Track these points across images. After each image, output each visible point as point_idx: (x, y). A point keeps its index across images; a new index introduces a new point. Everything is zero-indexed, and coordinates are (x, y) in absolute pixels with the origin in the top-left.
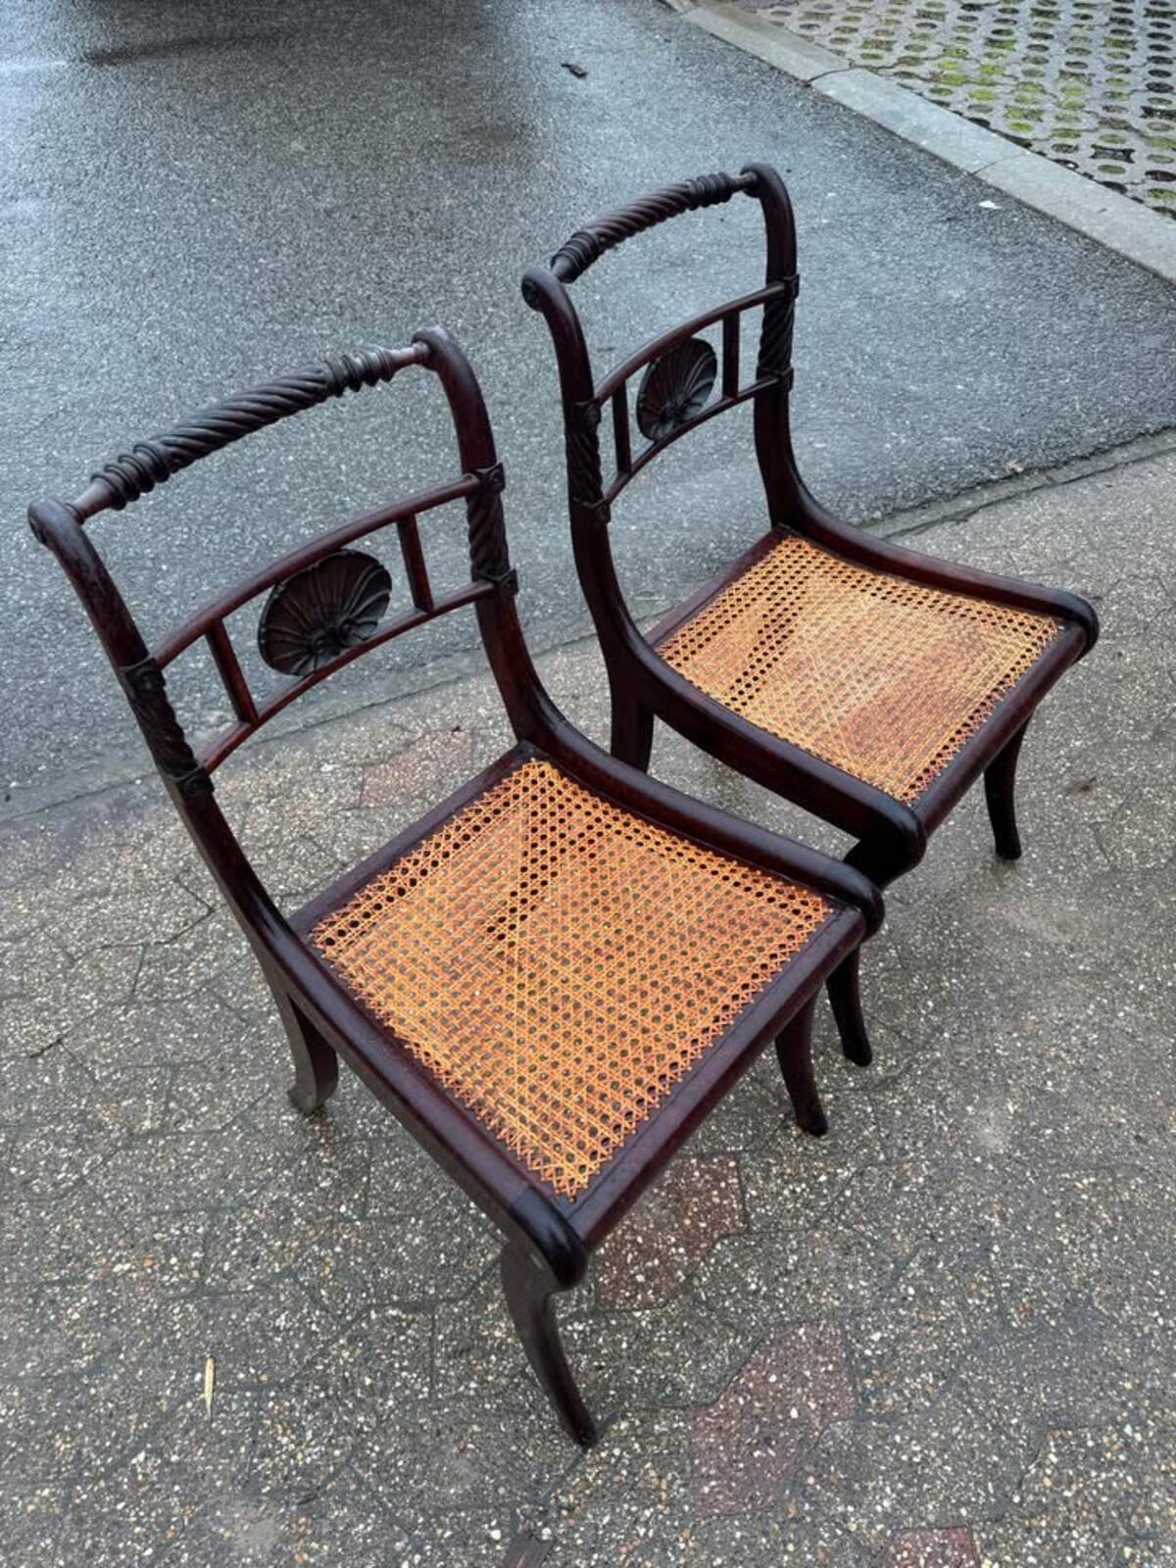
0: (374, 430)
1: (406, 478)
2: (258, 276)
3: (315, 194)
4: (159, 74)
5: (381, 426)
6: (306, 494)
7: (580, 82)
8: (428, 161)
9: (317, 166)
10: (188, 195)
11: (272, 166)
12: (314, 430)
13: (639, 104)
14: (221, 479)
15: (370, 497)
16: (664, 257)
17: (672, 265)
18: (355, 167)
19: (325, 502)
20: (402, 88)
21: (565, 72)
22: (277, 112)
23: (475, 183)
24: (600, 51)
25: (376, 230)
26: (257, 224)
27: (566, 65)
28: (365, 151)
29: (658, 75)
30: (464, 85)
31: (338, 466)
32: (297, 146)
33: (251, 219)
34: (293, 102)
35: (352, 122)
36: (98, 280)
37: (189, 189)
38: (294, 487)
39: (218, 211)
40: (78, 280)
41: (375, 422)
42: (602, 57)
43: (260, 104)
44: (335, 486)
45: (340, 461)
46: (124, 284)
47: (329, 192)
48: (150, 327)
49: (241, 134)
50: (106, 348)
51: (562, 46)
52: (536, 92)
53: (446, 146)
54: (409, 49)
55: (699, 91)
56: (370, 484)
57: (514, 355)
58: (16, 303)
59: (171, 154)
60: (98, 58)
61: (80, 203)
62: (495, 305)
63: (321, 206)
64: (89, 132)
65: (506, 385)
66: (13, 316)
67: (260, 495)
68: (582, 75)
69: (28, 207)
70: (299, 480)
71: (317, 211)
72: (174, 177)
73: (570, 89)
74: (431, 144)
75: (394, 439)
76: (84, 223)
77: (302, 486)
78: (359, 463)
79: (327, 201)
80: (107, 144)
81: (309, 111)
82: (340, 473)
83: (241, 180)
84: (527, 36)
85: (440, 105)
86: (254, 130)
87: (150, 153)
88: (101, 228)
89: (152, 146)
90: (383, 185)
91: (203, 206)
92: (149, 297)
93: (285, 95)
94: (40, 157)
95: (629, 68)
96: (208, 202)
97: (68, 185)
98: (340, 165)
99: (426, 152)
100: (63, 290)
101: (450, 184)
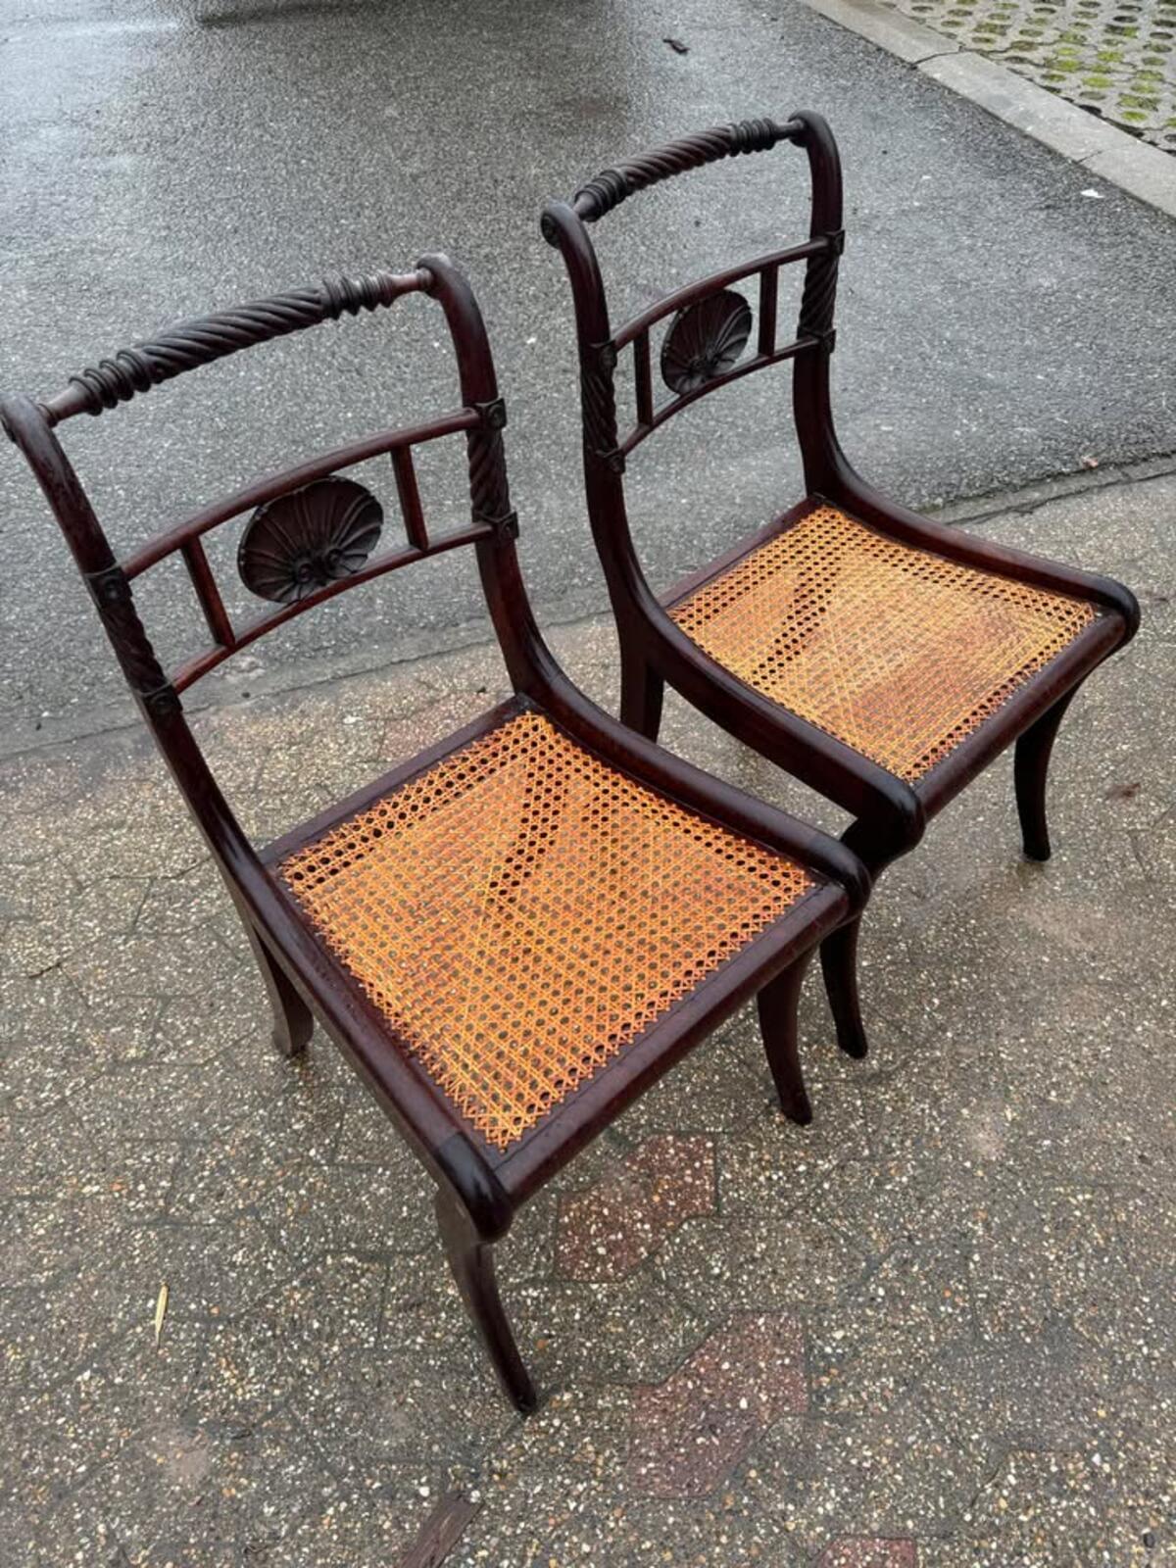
0: (435, 391)
2: (338, 237)
3: (403, 158)
4: (265, 39)
5: (442, 387)
7: (681, 58)
8: (518, 130)
9: (408, 132)
10: (279, 156)
11: (365, 130)
12: (376, 388)
13: (738, 81)
14: (279, 431)
17: (754, 241)
18: (444, 134)
20: (500, 58)
21: (666, 48)
22: (375, 78)
23: (563, 154)
24: (704, 28)
25: (459, 197)
26: (342, 186)
27: (669, 41)
28: (457, 119)
29: (760, 53)
30: (564, 57)
32: (391, 111)
33: (338, 181)
34: (392, 69)
35: (448, 90)
36: (183, 234)
37: (281, 150)
39: (308, 173)
40: (164, 233)
42: (705, 34)
43: (359, 70)
46: (208, 239)
47: (417, 158)
48: (228, 281)
49: (337, 98)
50: (183, 300)
51: (667, 21)
52: (635, 66)
53: (539, 116)
54: (511, 21)
55: (801, 70)
58: (102, 253)
59: (267, 116)
60: (209, 22)
61: (174, 160)
63: (408, 170)
64: (191, 92)
66: (98, 265)
68: (683, 51)
69: (125, 162)
71: (402, 176)
72: (267, 137)
73: (670, 64)
74: (524, 113)
76: (176, 178)
79: (414, 166)
80: (206, 103)
81: (406, 78)
83: (334, 142)
84: (633, 11)
85: (537, 77)
86: (350, 95)
87: (247, 114)
88: (191, 184)
89: (249, 107)
90: (471, 153)
91: (292, 167)
92: (230, 253)
93: (385, 62)
94: (142, 114)
95: (732, 45)
96: (298, 163)
97: (164, 142)
98: (431, 131)
99: (518, 122)
100: (148, 242)
101: (538, 153)
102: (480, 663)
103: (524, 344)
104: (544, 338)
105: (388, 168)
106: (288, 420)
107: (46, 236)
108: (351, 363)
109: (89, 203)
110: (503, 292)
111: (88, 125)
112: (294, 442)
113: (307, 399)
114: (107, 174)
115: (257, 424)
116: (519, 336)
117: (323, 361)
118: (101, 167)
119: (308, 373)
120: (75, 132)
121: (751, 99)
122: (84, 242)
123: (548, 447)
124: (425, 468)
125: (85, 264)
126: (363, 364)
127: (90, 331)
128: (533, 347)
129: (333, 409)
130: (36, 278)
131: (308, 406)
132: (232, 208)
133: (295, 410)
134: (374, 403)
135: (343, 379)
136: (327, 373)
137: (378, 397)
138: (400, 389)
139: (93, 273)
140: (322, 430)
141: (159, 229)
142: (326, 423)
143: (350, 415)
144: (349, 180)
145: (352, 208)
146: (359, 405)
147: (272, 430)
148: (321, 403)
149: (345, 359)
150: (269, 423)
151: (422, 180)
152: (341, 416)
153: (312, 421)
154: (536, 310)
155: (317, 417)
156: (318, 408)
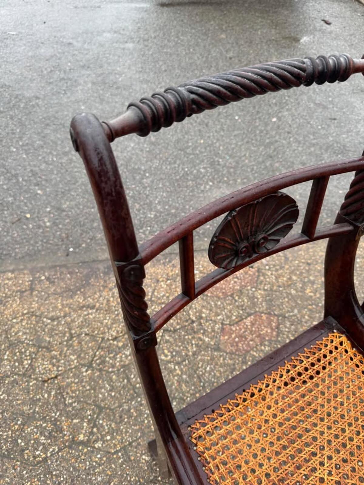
0: (235, 136)
1: (245, 155)
3: (227, 51)
4: (181, 11)
5: (238, 134)
6: (205, 156)
7: (328, 26)
8: (269, 45)
9: (229, 43)
10: (183, 48)
11: (213, 41)
12: (213, 132)
13: (351, 35)
14: (175, 145)
15: (230, 161)
16: (359, 88)
19: (212, 160)
20: (262, 22)
21: (322, 23)
22: (218, 25)
23: (286, 54)
24: (336, 17)
26: (204, 59)
27: (323, 20)
28: (246, 40)
29: (359, 27)
30: (285, 23)
31: (219, 147)
32: (223, 36)
33: (203, 57)
34: (224, 23)
35: (243, 30)
36: (147, 70)
37: (183, 46)
38: (201, 152)
39: (192, 53)
40: (140, 69)
41: (236, 132)
42: (337, 19)
43: (212, 22)
44: (217, 154)
45: (220, 145)
46: (155, 73)
47: (232, 52)
49: (204, 31)
51: (322, 14)
52: (311, 28)
53: (276, 41)
54: (266, 11)
56: (231, 156)
57: (294, 115)
58: (119, 74)
59: (180, 34)
60: (163, 5)
61: (147, 46)
62: (289, 97)
63: (228, 56)
64: (155, 26)
65: (290, 126)
66: (116, 78)
67: (188, 154)
68: (329, 24)
69: (130, 45)
70: (203, 150)
71: (226, 57)
72: (179, 41)
73: (324, 28)
74: (270, 40)
75: (243, 140)
76: (147, 52)
77: (204, 152)
78: (227, 147)
79: (231, 54)
80: (160, 29)
81: (229, 26)
82: (220, 149)
83: (202, 44)
84: (309, 10)
85: (275, 28)
86: (209, 30)
87: (173, 34)
88: (152, 55)
89: (174, 32)
90: (251, 52)
91: (187, 51)
92: (163, 78)
93: (221, 20)
94: (138, 31)
95: (347, 23)
96: (189, 50)
97: (144, 40)
98: (237, 43)
99: (269, 43)
100: (135, 72)
101: (276, 53)
103: (271, 121)
104: (279, 119)
105: (221, 54)
106: (178, 141)
107: (101, 67)
108: (204, 122)
109: (116, 58)
110: (263, 101)
111: (120, 33)
112: (180, 150)
113: (186, 133)
114: (124, 49)
115: (167, 141)
116: (269, 118)
118: (122, 46)
119: (188, 123)
120: (115, 35)
121: (356, 41)
122: (113, 70)
123: (281, 162)
124: (230, 165)
125: (112, 77)
126: (208, 123)
127: (110, 100)
128: (275, 122)
129: (196, 138)
130: (95, 81)
131: (186, 136)
132: (165, 63)
133: (182, 137)
134: (212, 138)
135: (200, 127)
136: (195, 125)
137: (213, 136)
138: (222, 133)
139: (114, 81)
140: (190, 146)
141: (139, 68)
142: (193, 144)
143: (202, 141)
144: (207, 57)
145: (207, 67)
146: (206, 138)
147: (172, 144)
148: (191, 135)
149: (202, 120)
150: (171, 142)
151: (233, 59)
152: (199, 141)
153: (188, 142)
154: (276, 109)
155: (190, 141)
156: (190, 137)
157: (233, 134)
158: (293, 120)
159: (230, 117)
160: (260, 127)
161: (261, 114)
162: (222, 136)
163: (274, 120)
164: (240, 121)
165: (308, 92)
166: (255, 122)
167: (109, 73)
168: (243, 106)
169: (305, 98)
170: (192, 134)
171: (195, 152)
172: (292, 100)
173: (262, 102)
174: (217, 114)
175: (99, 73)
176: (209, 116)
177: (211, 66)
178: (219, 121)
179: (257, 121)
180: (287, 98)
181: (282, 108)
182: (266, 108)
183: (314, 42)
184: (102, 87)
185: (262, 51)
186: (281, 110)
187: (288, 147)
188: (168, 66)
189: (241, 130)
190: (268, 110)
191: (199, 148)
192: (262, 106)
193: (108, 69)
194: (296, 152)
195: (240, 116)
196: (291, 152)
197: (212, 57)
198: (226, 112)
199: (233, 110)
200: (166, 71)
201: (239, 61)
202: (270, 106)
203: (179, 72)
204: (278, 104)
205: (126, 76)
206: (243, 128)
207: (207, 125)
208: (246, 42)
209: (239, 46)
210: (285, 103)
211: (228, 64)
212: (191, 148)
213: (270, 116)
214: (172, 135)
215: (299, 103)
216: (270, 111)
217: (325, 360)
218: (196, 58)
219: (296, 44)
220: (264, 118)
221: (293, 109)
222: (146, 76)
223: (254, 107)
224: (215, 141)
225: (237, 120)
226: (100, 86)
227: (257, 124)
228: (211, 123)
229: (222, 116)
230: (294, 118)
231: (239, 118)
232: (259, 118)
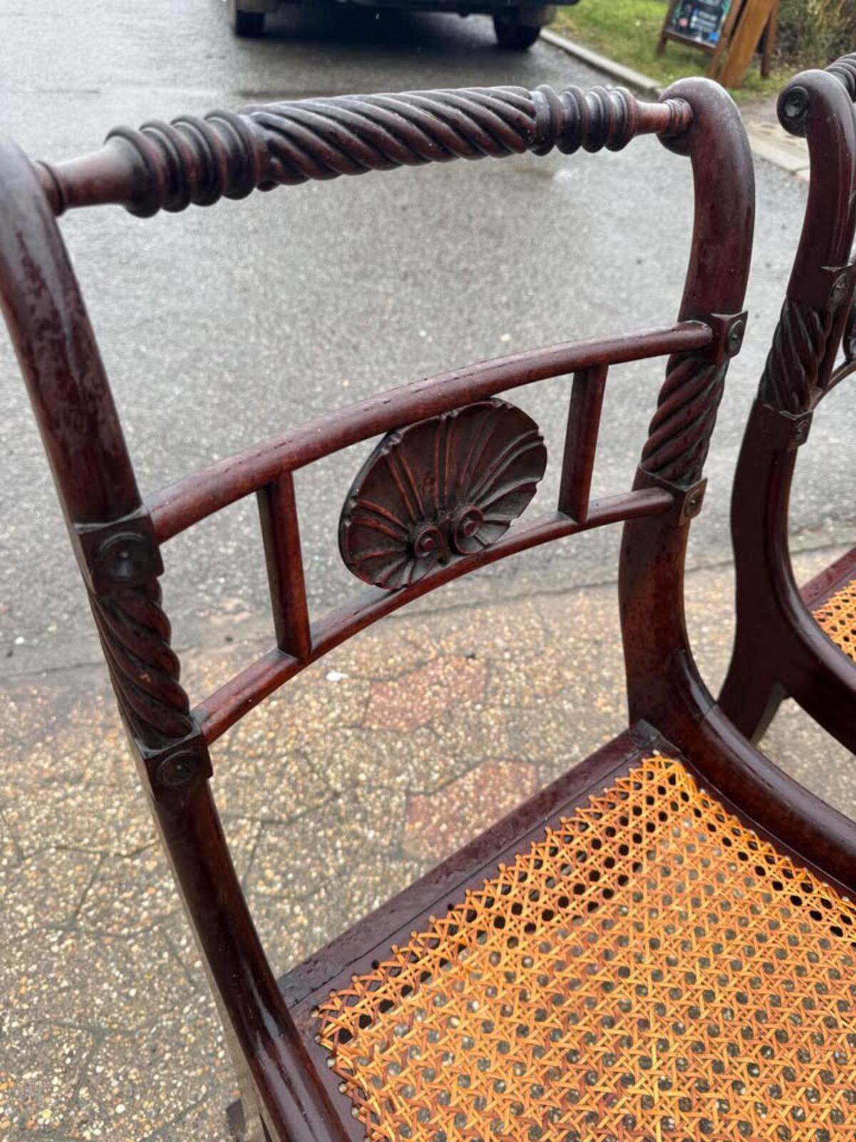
2: (341, 244)
3: (396, 194)
8: (487, 185)
12: (369, 363)
14: (282, 391)
23: (524, 204)
25: (441, 224)
26: (344, 209)
33: (341, 205)
36: (212, 230)
40: (196, 227)
41: (423, 365)
46: (231, 235)
47: (406, 195)
48: (246, 267)
50: (206, 277)
53: (503, 177)
60: (247, 94)
62: (536, 289)
63: (399, 203)
66: (137, 245)
67: (314, 410)
71: (394, 207)
79: (403, 200)
90: (449, 196)
92: (250, 247)
98: (417, 179)
99: (486, 179)
100: (182, 232)
101: (503, 201)
102: (468, 625)
103: (499, 340)
104: (517, 337)
105: (383, 199)
106: (290, 382)
108: (349, 341)
110: (480, 298)
112: (294, 401)
113: (308, 366)
115: (262, 383)
116: (494, 333)
117: (325, 337)
119: (311, 345)
125: (127, 243)
126: (359, 343)
127: (123, 292)
128: (507, 344)
129: (331, 377)
130: (84, 250)
131: (309, 372)
132: (253, 216)
133: (297, 374)
134: (368, 376)
135: (341, 353)
136: (327, 347)
137: (372, 371)
138: (391, 366)
139: (133, 250)
140: (321, 393)
141: (192, 224)
142: (324, 388)
143: (346, 383)
144: (351, 206)
145: (352, 225)
146: (355, 376)
147: (275, 389)
148: (321, 371)
149: (343, 338)
150: (273, 383)
151: (410, 210)
152: (338, 383)
153: (312, 385)
154: (507, 314)
155: (317, 383)
156: (318, 374)
157: (418, 368)
158: (546, 338)
159: (407, 333)
160: (475, 354)
161: (475, 327)
162: (393, 373)
163: (506, 338)
164: (430, 339)
165: (576, 281)
166: (464, 344)
167: (119, 234)
168: (436, 309)
169: (570, 292)
170: (323, 366)
171: (330, 407)
172: (542, 296)
173: (477, 301)
174: (378, 325)
175: (96, 232)
176: (359, 328)
177: (361, 224)
178: (383, 341)
179: (469, 340)
180: (531, 293)
181: (522, 313)
182: (486, 313)
183: (581, 180)
184: (104, 264)
185: (472, 195)
186: (519, 318)
187: (537, 396)
188: (261, 221)
189: (434, 360)
190: (491, 317)
191: (340, 398)
192: (479, 308)
193: (116, 225)
194: (557, 404)
195: (429, 331)
196: (546, 405)
197: (362, 205)
198: (398, 322)
199: (414, 319)
200: (256, 231)
201: (424, 214)
202: (495, 307)
203: (288, 234)
204: (512, 304)
205: (161, 240)
206: (439, 356)
207: (355, 348)
208: (437, 176)
209: (422, 185)
210: (527, 302)
211: (398, 220)
212: (321, 398)
213: (497, 330)
214: (275, 370)
215: (556, 304)
216: (496, 319)
217: (639, 818)
218: (325, 205)
219: (545, 185)
220: (484, 335)
221: (546, 314)
222: (208, 241)
223: (461, 311)
224: (376, 383)
225: (423, 339)
226: (97, 262)
227: (469, 347)
228: (364, 345)
229: (389, 329)
230: (549, 333)
231: (428, 335)
232: (473, 334)
